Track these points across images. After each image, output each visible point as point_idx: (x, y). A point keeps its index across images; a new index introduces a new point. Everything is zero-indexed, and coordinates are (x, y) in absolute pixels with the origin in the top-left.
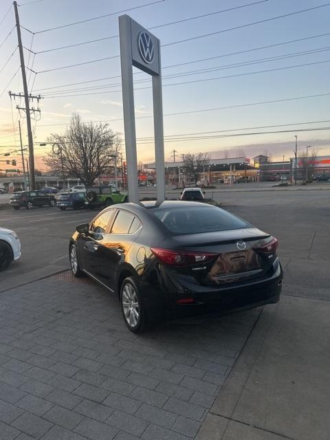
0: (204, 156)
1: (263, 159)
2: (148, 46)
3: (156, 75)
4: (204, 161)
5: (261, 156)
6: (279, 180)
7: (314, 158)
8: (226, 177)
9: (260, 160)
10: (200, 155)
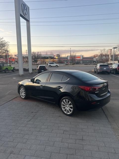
0: (39, 53)
1: (58, 55)
2: (26, 9)
3: (28, 21)
4: (40, 55)
5: (58, 54)
6: (64, 63)
7: (75, 56)
8: (47, 61)
9: (58, 56)
10: (38, 53)
